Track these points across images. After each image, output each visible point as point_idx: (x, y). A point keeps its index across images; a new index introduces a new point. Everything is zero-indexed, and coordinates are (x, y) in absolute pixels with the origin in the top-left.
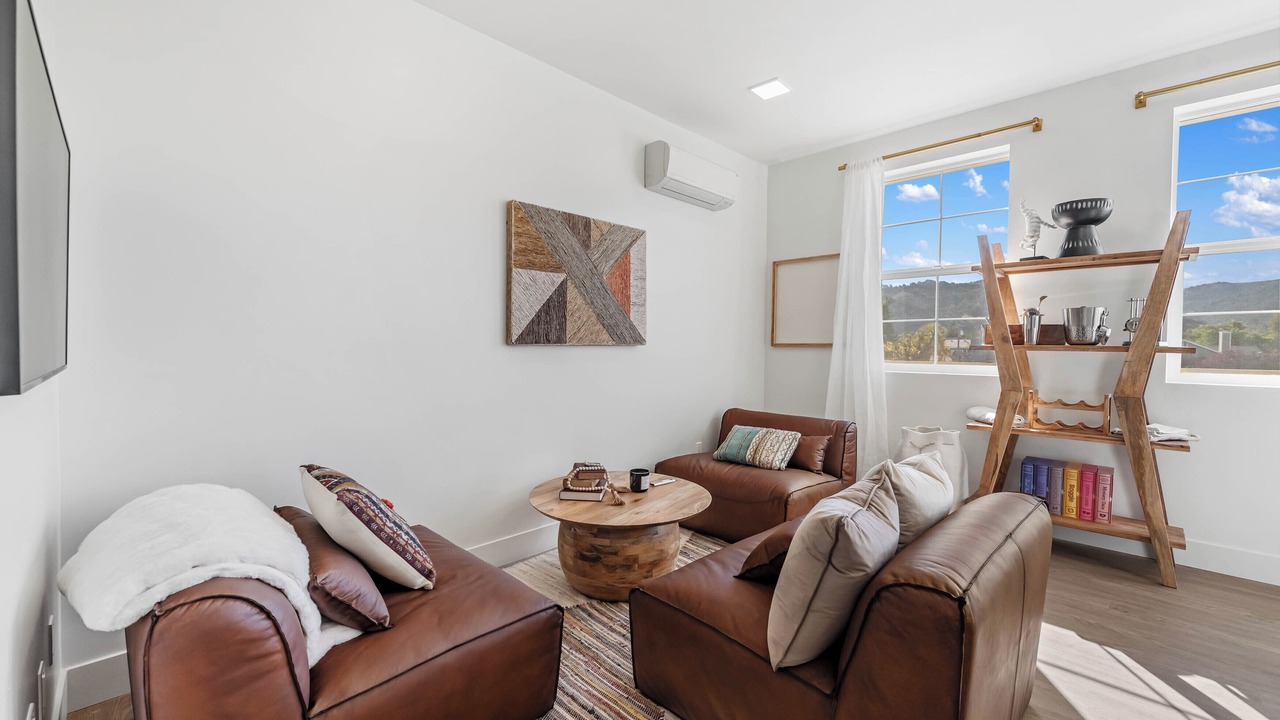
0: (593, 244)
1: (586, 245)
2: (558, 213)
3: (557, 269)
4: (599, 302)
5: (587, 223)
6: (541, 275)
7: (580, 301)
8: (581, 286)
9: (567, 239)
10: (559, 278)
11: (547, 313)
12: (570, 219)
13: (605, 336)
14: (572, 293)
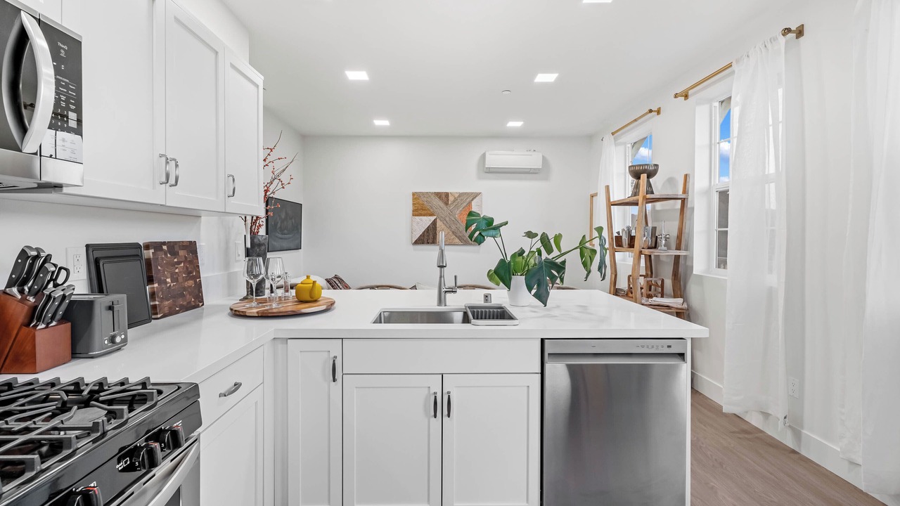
0: (450, 202)
1: (446, 203)
2: (432, 193)
3: (432, 215)
4: (453, 227)
5: (447, 195)
6: (424, 218)
7: (443, 226)
8: (444, 220)
9: (438, 203)
10: (433, 218)
11: (427, 232)
12: (438, 195)
13: (457, 241)
14: (439, 223)
